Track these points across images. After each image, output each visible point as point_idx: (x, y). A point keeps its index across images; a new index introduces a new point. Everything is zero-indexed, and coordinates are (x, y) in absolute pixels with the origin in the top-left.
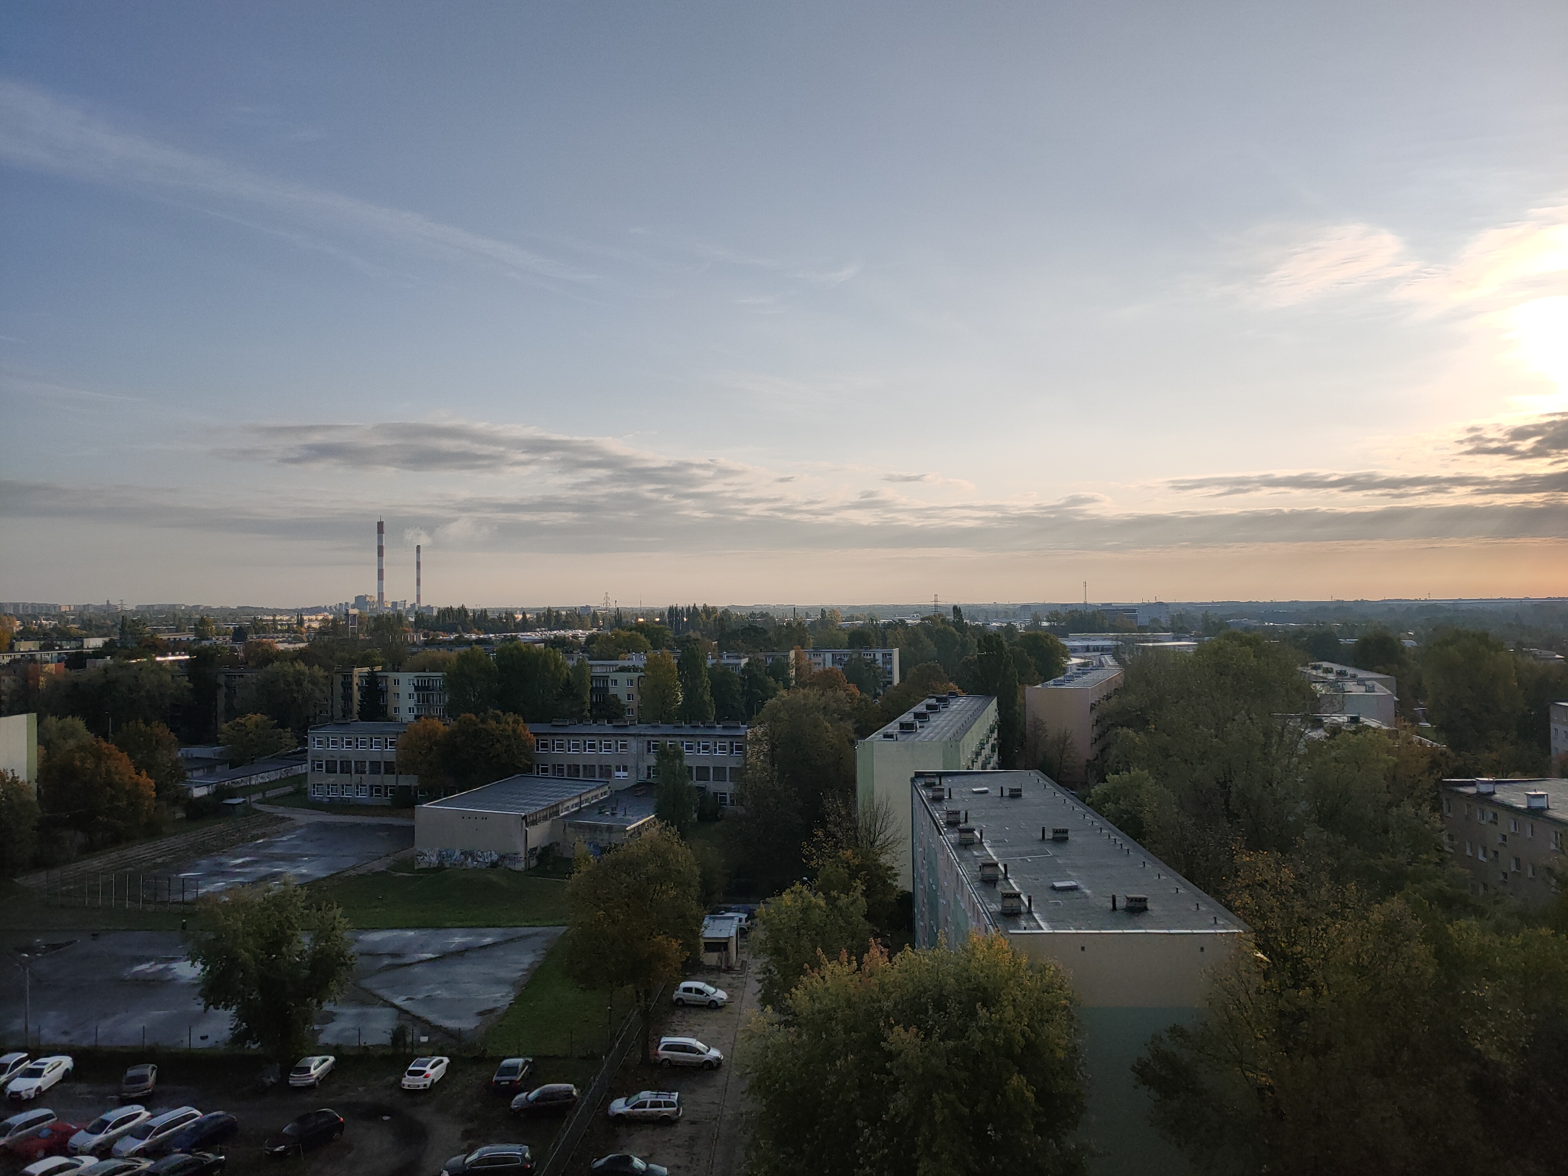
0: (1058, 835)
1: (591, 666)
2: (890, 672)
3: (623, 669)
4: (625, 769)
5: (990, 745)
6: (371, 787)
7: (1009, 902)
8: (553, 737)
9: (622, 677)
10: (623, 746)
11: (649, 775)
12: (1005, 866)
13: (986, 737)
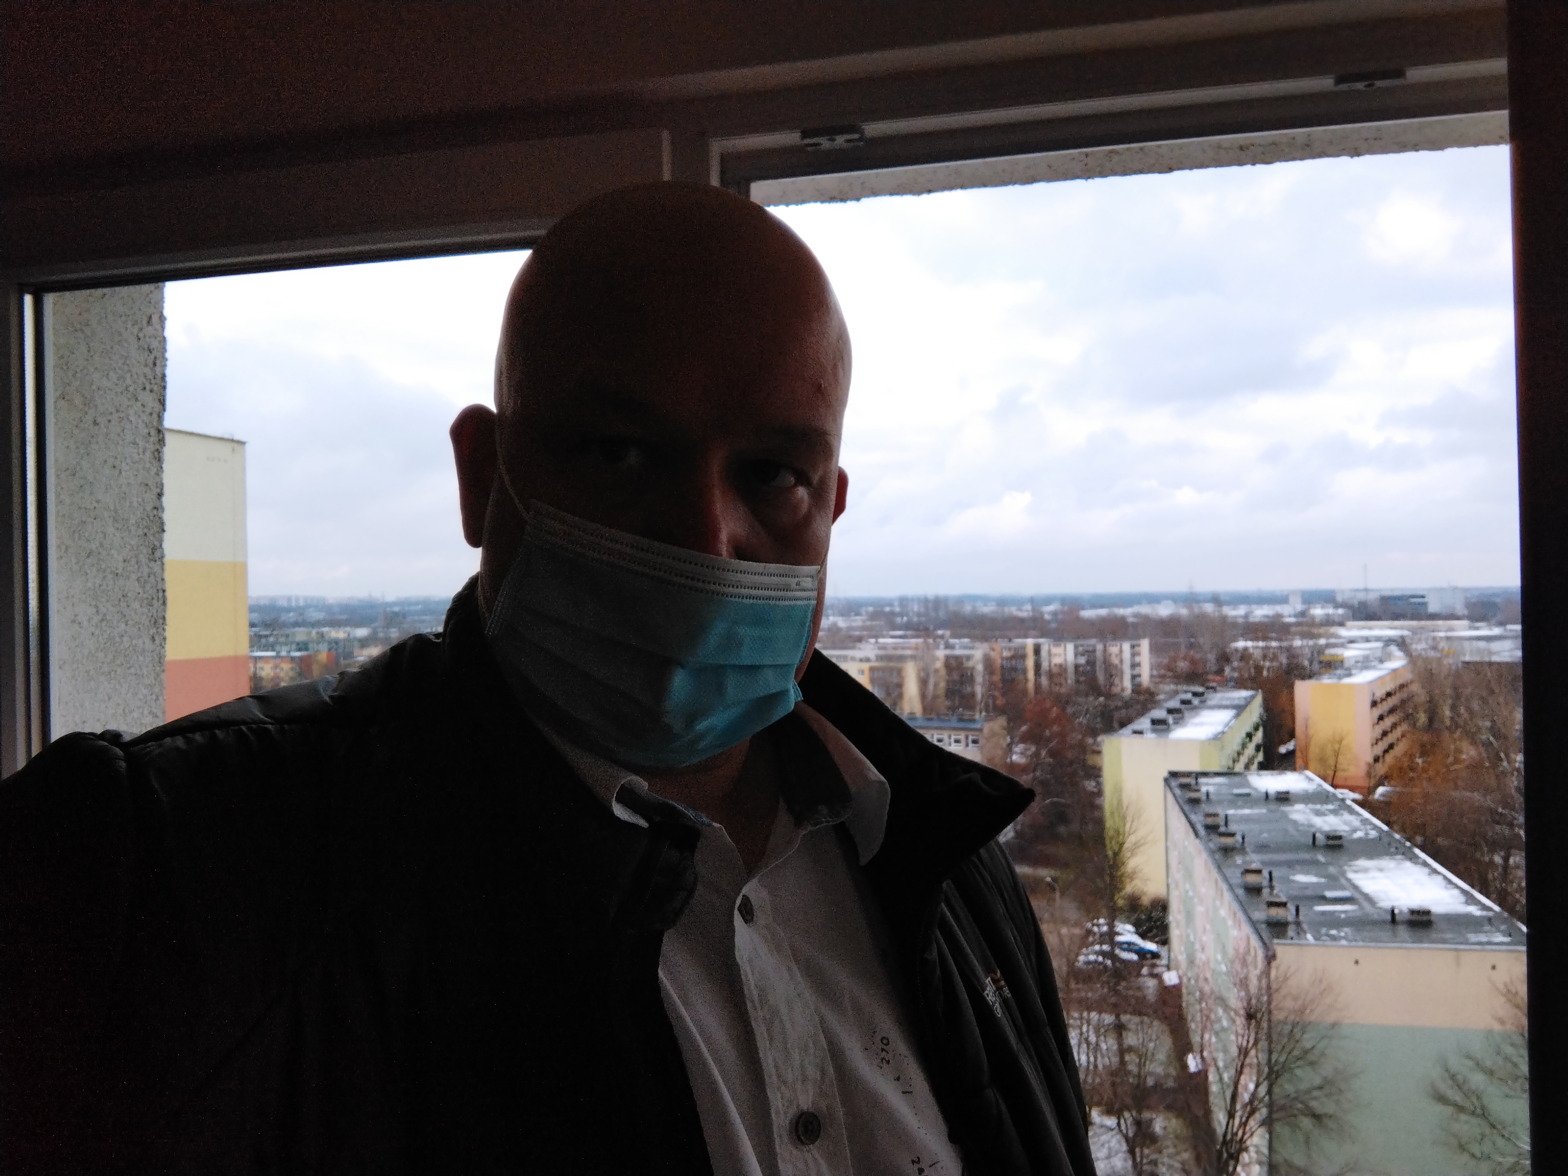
0: (1331, 842)
2: (1139, 665)
3: (853, 659)
5: (1253, 745)
7: (1274, 912)
12: (1270, 874)
13: (1250, 736)
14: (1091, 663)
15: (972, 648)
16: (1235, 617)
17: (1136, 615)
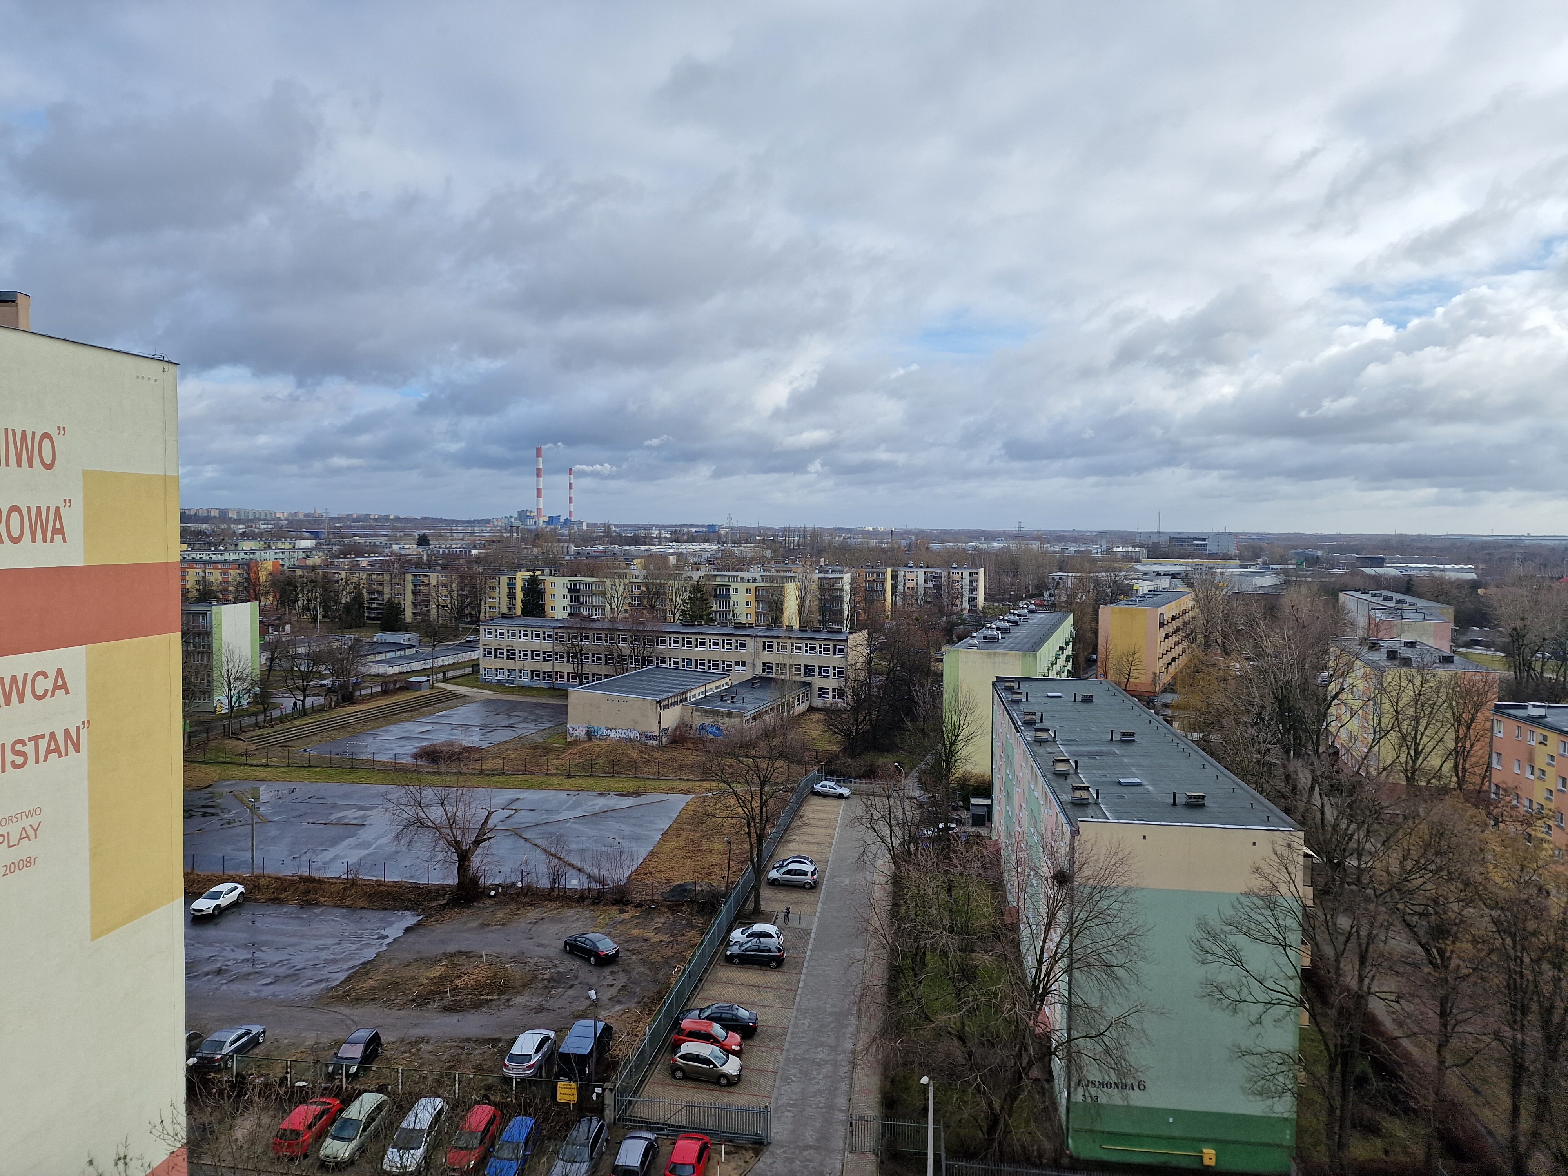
0: (1125, 737)
1: (716, 576)
2: (976, 589)
3: (743, 579)
4: (744, 664)
5: (1064, 656)
6: (532, 672)
7: (1078, 794)
8: (683, 636)
9: (742, 587)
10: (743, 645)
11: (763, 671)
12: (1076, 762)
13: (1061, 649)
14: (938, 587)
15: (842, 572)
16: (1055, 552)
17: (975, 548)
